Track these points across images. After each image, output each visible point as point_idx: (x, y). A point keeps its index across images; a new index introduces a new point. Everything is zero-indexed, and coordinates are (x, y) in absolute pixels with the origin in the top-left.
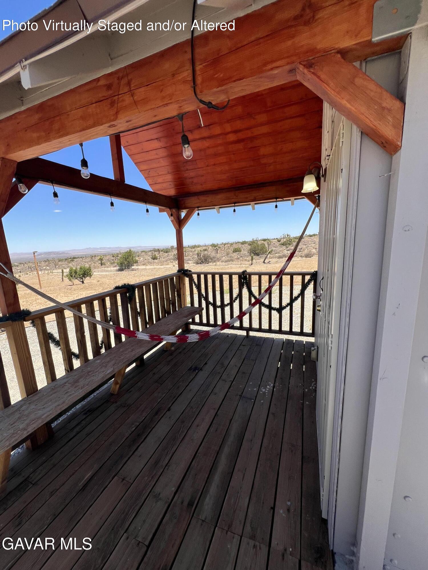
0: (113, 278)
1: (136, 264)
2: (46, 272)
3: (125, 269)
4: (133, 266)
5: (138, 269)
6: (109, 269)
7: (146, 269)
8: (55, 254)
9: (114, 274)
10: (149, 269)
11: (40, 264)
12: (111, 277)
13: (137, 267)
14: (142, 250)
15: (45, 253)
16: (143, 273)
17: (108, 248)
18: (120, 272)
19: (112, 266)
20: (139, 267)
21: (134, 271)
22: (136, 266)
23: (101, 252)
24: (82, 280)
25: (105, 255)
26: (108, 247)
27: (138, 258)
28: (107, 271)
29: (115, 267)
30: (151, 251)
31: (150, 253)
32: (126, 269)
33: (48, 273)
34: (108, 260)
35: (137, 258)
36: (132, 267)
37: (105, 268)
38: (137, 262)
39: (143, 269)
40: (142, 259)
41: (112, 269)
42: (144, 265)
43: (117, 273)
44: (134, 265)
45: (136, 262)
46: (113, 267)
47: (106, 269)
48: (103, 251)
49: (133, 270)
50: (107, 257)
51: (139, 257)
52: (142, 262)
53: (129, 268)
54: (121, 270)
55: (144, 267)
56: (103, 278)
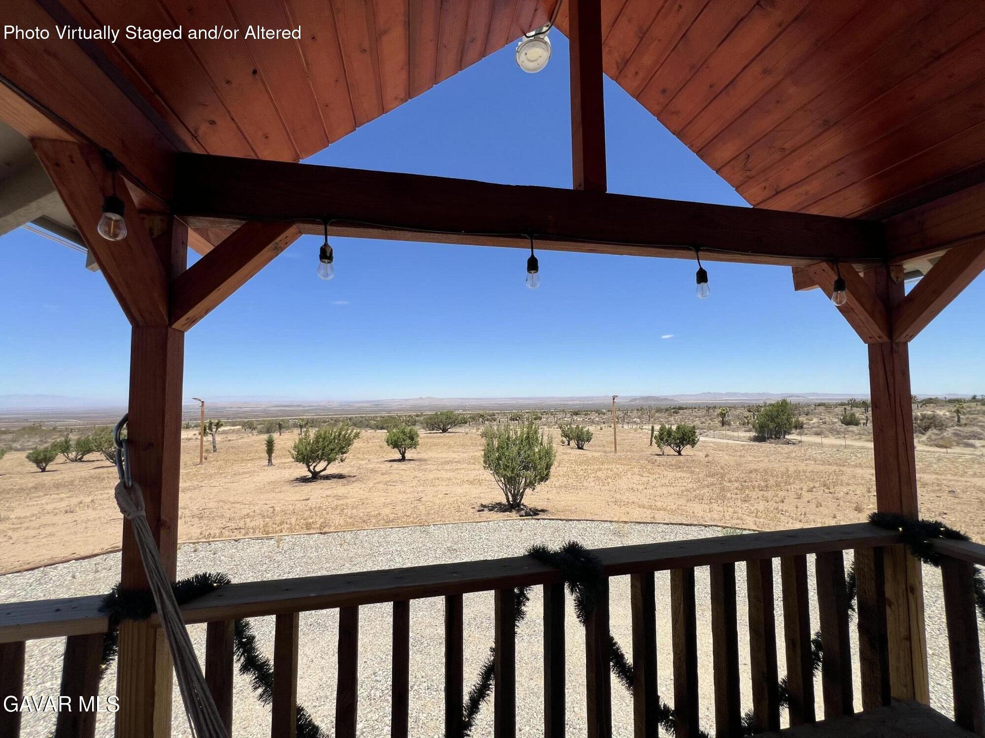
0: (739, 454)
1: (798, 431)
2: (635, 427)
3: (768, 438)
4: (789, 434)
5: (800, 442)
6: (736, 434)
7: (821, 445)
8: (654, 400)
9: (743, 446)
10: (833, 446)
11: (630, 414)
12: (736, 451)
13: (799, 438)
14: (819, 402)
15: (642, 398)
16: (813, 452)
17: (742, 394)
18: (757, 443)
19: (743, 429)
20: (804, 438)
21: (791, 447)
22: (798, 434)
23: (728, 400)
24: (678, 449)
25: (734, 407)
26: (743, 392)
27: (807, 417)
28: (730, 438)
29: (750, 431)
30: (842, 404)
31: (839, 410)
32: (772, 438)
33: (635, 429)
34: (738, 417)
35: (802, 419)
36: (787, 437)
37: (728, 430)
38: (802, 427)
39: (815, 444)
40: (815, 420)
41: (742, 434)
42: (817, 434)
43: (749, 445)
44: (793, 431)
45: (799, 426)
46: (745, 431)
47: (730, 433)
48: (732, 400)
49: (788, 443)
50: (738, 412)
51: (809, 417)
52: (813, 427)
53: (780, 438)
54: (760, 439)
55: (817, 439)
56: (720, 450)
